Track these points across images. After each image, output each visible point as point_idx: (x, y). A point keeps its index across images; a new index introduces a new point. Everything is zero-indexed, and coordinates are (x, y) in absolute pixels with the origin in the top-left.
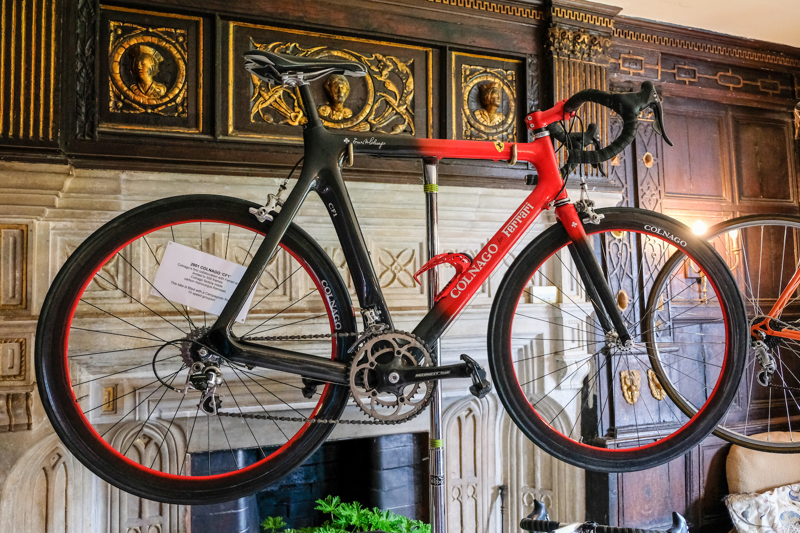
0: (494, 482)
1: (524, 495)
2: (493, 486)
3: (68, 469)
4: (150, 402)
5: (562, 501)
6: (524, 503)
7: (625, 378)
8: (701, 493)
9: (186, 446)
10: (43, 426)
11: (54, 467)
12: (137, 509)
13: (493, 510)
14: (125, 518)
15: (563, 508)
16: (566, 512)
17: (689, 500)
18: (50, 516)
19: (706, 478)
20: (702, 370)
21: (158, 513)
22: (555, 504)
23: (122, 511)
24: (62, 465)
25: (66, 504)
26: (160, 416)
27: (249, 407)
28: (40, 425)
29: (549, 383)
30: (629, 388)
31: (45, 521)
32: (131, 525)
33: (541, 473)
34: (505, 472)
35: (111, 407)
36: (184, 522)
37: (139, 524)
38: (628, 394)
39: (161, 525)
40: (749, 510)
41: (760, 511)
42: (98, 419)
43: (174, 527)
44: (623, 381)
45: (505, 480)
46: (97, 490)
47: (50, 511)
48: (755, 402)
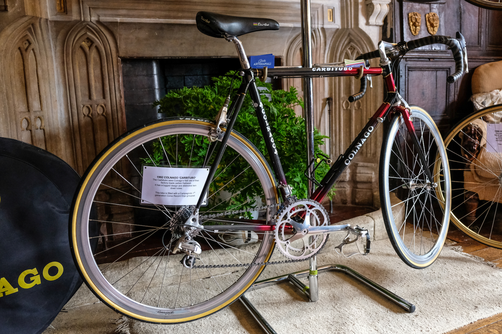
0: (324, 95)
1: (343, 102)
2: (323, 98)
3: (36, 56)
4: (91, 9)
5: (368, 102)
6: (343, 107)
7: (411, 17)
8: (455, 98)
9: (117, 51)
10: (15, 10)
11: (26, 50)
12: (87, 93)
13: (323, 114)
14: (80, 99)
15: (369, 107)
16: (370, 109)
17: (448, 101)
18: (28, 84)
19: (458, 89)
20: (459, 21)
21: (102, 97)
22: (364, 105)
23: (77, 93)
24: (32, 51)
25: (38, 80)
26: (99, 19)
27: (161, 20)
28: (14, 9)
29: (362, 20)
30: (414, 24)
31: (25, 87)
32: (84, 103)
33: (355, 87)
34: (331, 89)
35: (63, 10)
36: (120, 104)
37: (89, 103)
38: (413, 28)
39: (105, 105)
40: (486, 101)
41: (493, 100)
42: (54, 17)
43: (114, 107)
44: (410, 19)
45: (331, 94)
46: (58, 78)
47: (27, 81)
48: (491, 46)
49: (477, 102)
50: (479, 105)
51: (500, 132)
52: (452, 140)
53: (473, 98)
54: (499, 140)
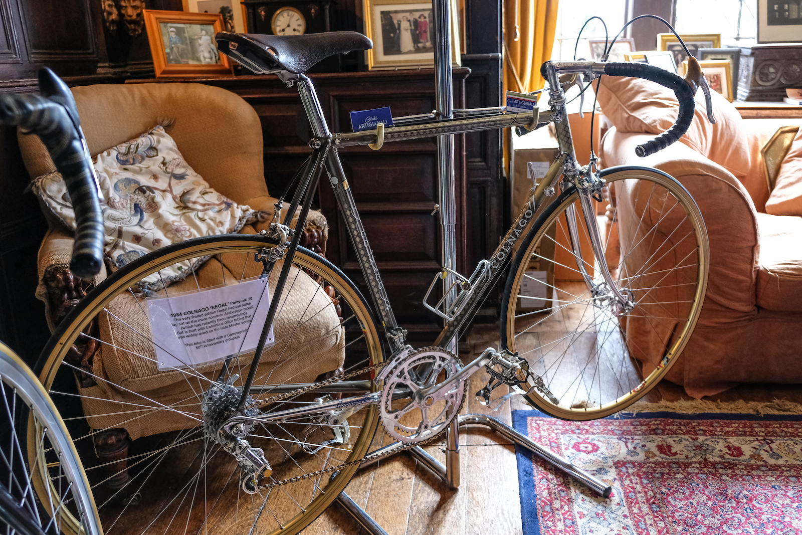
48: (38, 51)
49: (50, 197)
50: (59, 204)
51: (184, 316)
52: (62, 365)
53: (38, 188)
54: (185, 335)
